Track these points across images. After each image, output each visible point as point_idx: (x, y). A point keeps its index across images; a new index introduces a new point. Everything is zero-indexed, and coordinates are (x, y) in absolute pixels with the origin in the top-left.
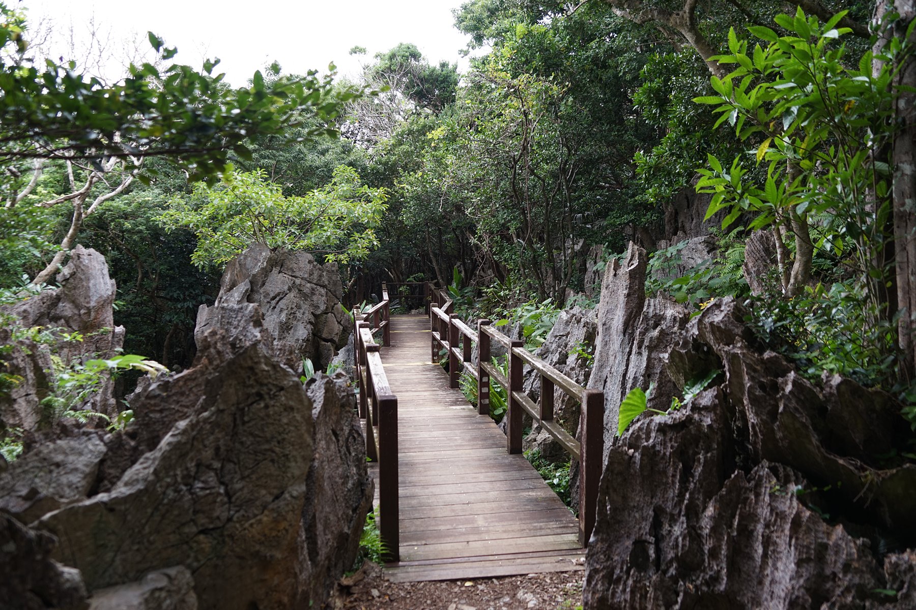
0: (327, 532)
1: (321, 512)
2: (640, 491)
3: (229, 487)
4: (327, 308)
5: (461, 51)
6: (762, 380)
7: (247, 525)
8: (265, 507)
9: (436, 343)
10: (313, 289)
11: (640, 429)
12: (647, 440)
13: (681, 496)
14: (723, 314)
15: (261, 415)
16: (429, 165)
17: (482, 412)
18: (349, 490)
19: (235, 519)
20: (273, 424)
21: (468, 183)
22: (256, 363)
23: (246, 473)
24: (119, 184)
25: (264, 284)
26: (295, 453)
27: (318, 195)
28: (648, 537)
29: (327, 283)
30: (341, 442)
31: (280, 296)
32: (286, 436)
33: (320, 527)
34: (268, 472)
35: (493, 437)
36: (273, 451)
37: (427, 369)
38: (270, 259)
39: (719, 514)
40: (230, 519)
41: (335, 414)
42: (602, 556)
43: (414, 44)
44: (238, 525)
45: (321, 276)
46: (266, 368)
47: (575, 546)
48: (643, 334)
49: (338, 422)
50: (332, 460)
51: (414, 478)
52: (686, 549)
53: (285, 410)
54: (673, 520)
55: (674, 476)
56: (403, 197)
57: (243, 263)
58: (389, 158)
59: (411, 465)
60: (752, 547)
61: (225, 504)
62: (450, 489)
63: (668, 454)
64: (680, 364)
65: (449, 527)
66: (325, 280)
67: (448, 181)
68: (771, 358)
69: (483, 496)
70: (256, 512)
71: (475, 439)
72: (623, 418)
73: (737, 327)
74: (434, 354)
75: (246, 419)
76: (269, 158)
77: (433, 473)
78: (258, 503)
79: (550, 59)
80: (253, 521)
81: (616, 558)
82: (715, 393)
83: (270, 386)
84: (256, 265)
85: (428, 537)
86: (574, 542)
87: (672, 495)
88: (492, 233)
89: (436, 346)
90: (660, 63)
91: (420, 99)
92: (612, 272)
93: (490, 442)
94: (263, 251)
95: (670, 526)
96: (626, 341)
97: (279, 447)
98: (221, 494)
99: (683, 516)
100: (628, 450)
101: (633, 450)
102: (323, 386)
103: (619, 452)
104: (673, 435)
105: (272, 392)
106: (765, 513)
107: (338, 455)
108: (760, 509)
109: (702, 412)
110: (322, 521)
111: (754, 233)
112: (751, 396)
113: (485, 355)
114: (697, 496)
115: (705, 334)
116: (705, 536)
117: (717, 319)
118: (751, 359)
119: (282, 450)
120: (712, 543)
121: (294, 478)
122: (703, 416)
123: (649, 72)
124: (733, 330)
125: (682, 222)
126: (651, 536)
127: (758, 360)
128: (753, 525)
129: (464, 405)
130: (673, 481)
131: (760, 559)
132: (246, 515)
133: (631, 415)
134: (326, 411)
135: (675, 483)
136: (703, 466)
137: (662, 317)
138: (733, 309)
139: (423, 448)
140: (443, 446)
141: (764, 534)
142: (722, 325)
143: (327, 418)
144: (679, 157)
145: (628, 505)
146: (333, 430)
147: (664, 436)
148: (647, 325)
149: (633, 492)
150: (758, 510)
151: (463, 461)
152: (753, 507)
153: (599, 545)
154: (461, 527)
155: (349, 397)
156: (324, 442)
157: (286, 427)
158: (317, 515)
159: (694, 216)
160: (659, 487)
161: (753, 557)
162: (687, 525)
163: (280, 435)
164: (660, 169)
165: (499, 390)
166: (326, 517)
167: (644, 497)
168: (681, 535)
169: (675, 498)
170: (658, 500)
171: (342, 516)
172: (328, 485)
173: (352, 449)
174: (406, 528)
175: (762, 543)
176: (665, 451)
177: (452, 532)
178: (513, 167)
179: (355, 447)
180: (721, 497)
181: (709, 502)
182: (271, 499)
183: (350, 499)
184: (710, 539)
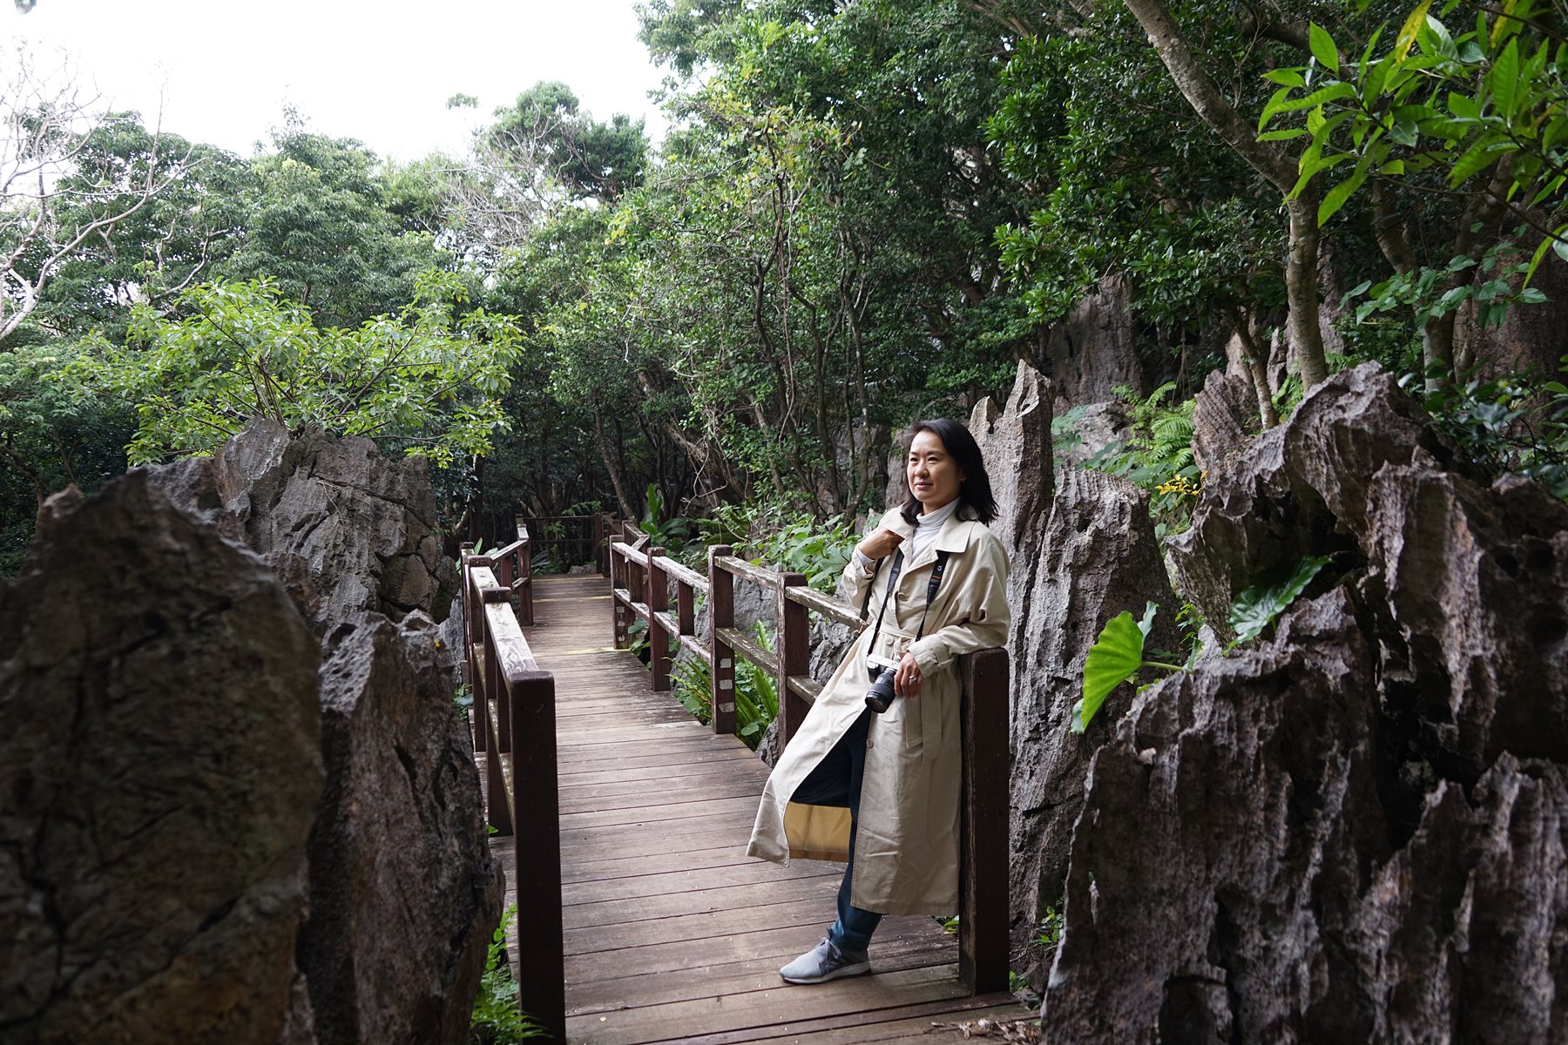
0: (387, 999)
1: (369, 951)
2: (1175, 853)
3: (58, 896)
4: (406, 544)
5: (651, 93)
6: (1502, 544)
8: (175, 948)
9: (622, 610)
10: (378, 508)
11: (1163, 698)
12: (1187, 719)
13: (1296, 856)
14: (1365, 402)
15: (161, 678)
16: (596, 285)
17: (720, 730)
18: (443, 894)
19: (77, 989)
20: (197, 704)
21: (675, 318)
23: (116, 851)
25: (277, 500)
26: (267, 788)
27: (382, 327)
28: (1207, 966)
29: (405, 495)
30: (421, 780)
31: (308, 524)
32: (240, 740)
33: (365, 989)
34: (184, 845)
35: (748, 775)
36: (200, 785)
37: (604, 660)
38: (290, 450)
39: (1415, 897)
40: (60, 992)
41: (405, 710)
42: (1085, 1022)
43: (565, 82)
44: (87, 1008)
45: (392, 482)
46: (176, 546)
47: (954, 992)
48: (1059, 541)
49: (412, 731)
50: (399, 822)
51: (592, 864)
52: (1324, 993)
53: (236, 664)
54: (1272, 918)
55: (1270, 807)
56: (551, 348)
57: (233, 457)
58: (523, 282)
59: (584, 837)
61: (46, 945)
62: (668, 882)
63: (1251, 751)
64: (1228, 550)
65: (673, 966)
66: (401, 488)
67: (637, 311)
68: (1518, 488)
69: (741, 894)
70: (147, 964)
71: (712, 780)
72: (1094, 685)
73: (1405, 430)
74: (618, 633)
75: (114, 691)
76: (292, 277)
77: (633, 851)
78: (152, 937)
79: (821, 84)
80: (136, 992)
81: (1121, 1024)
82: (1343, 602)
83: (189, 597)
84: (261, 461)
85: (630, 992)
86: (948, 982)
87: (1265, 856)
88: (720, 405)
89: (625, 615)
90: (1039, 53)
91: (577, 182)
92: (985, 425)
93: (745, 784)
94: (275, 434)
95: (1266, 936)
96: (1022, 559)
97: (218, 772)
98: (31, 918)
99: (1304, 908)
100: (1139, 752)
101: (1153, 751)
102: (370, 639)
103: (1119, 756)
104: (1262, 704)
105: (195, 615)
106: (1550, 886)
107: (414, 810)
108: (1535, 877)
109: (1318, 648)
110: (371, 973)
111: (1210, 379)
112: (1488, 584)
113: (725, 614)
114: (1341, 854)
115: (1302, 464)
116: (1374, 956)
117: (1350, 415)
118: (1471, 493)
119: (227, 781)
120: (1396, 973)
121: (265, 859)
122: (1323, 657)
123: (1017, 73)
124: (1396, 436)
125: (1062, 381)
126: (1213, 964)
127: (1485, 495)
128: (1511, 921)
129: (682, 720)
130: (1267, 821)
131: (1548, 1014)
132: (114, 974)
133: (1111, 678)
134: (379, 701)
135: (1276, 825)
136: (1349, 778)
137: (1095, 507)
138: (1389, 388)
139: (607, 802)
140: (648, 798)
141: (1556, 944)
142: (1366, 427)
143: (380, 717)
144: (1082, 228)
145: (1146, 889)
146: (399, 749)
147: (1236, 708)
148: (1067, 523)
149: (1156, 854)
150: (1527, 882)
151: (691, 824)
152: (1512, 873)
153: (1075, 993)
154: (701, 963)
155: (439, 674)
156: (374, 777)
157: (238, 712)
158: (356, 959)
159: (1082, 369)
160: (1228, 838)
161: (1522, 1006)
162: (1319, 932)
163: (221, 736)
164: (1043, 255)
165: (748, 689)
166: (383, 962)
167: (1187, 865)
168: (1305, 958)
169: (1278, 865)
170: (1226, 871)
171: (424, 956)
172: (385, 881)
173: (448, 795)
174: (578, 973)
175: (1551, 969)
176: (1242, 745)
177: (682, 976)
178: (757, 282)
179: (456, 790)
180: (1416, 851)
181: (1380, 867)
182: (197, 922)
183: (446, 915)
184: (1390, 964)
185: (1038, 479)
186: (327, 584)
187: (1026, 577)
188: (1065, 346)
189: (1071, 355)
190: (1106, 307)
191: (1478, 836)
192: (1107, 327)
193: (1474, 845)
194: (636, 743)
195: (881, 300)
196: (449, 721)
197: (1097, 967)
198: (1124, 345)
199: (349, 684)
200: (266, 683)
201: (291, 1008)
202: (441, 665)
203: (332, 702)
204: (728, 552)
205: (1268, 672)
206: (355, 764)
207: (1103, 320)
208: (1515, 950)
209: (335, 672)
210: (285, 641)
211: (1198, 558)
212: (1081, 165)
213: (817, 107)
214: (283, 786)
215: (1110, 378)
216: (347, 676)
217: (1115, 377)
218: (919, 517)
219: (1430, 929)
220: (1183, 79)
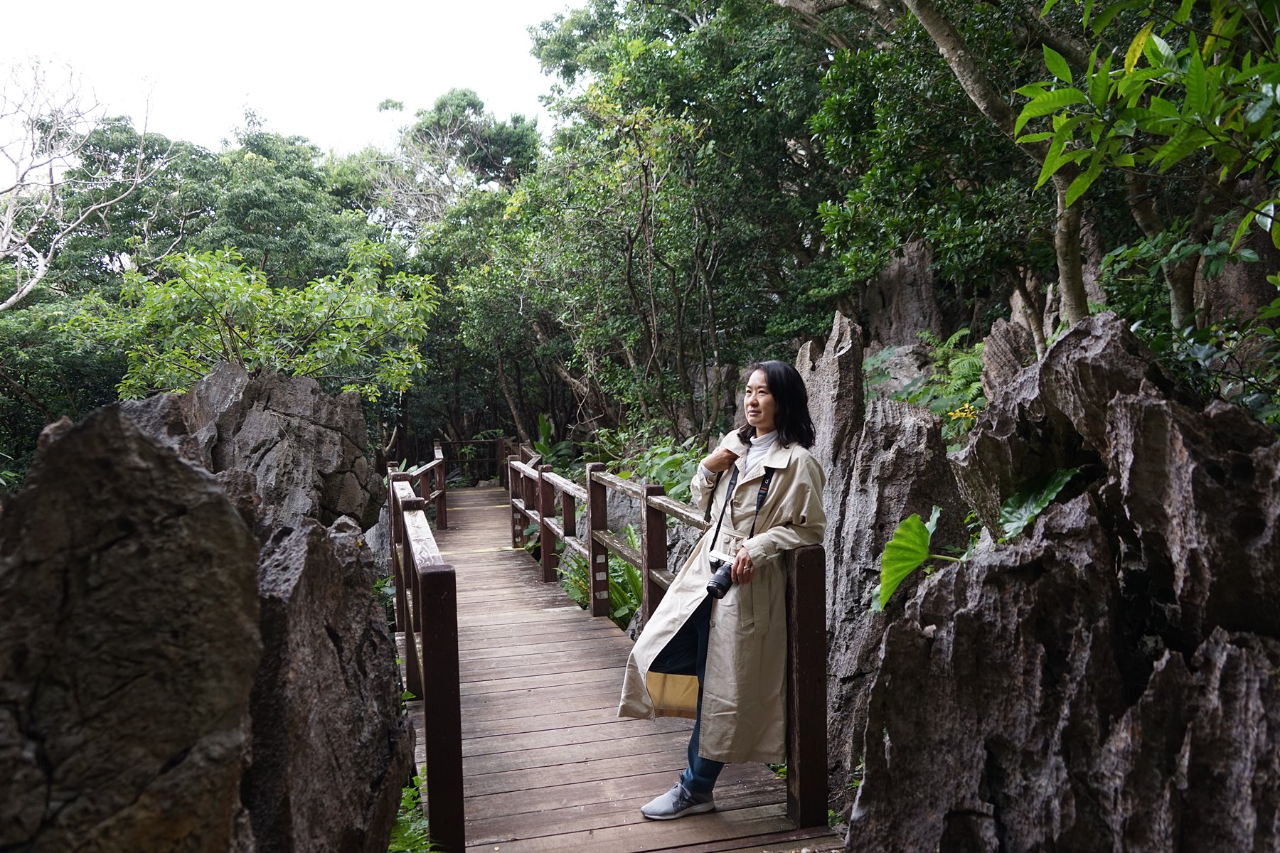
0: (318, 831)
1: (303, 792)
2: (952, 710)
3: (47, 746)
4: (343, 463)
5: (542, 98)
6: (1212, 457)
7: (93, 833)
8: (141, 788)
9: (518, 516)
10: (320, 434)
11: (942, 584)
12: (962, 601)
13: (1049, 713)
14: (1102, 343)
15: (130, 570)
16: (498, 253)
17: (597, 613)
18: (364, 746)
19: (62, 820)
20: (159, 591)
21: (561, 279)
22: (117, 451)
23: (94, 709)
24: (13, 293)
25: (239, 429)
26: (215, 658)
27: (323, 286)
28: (978, 802)
29: (342, 424)
30: (346, 653)
31: (263, 447)
32: (193, 619)
33: (300, 823)
34: (149, 704)
36: (162, 656)
37: (504, 557)
38: (249, 387)
39: (1144, 745)
40: (48, 822)
41: (333, 596)
43: (473, 90)
44: (70, 836)
45: (331, 413)
46: (143, 464)
47: (782, 827)
48: (868, 458)
49: (339, 613)
50: (328, 687)
51: (490, 723)
52: (1072, 823)
53: (190, 559)
54: (1031, 763)
55: (1028, 672)
56: (462, 304)
57: (203, 394)
58: (438, 250)
59: (484, 701)
60: (1224, 811)
61: (37, 785)
62: (552, 737)
63: (1012, 627)
64: (997, 464)
65: (555, 805)
66: (338, 418)
67: (530, 273)
68: (1225, 413)
69: (611, 747)
70: (119, 799)
71: (588, 654)
72: (890, 573)
73: (1135, 366)
74: (515, 534)
75: (93, 581)
76: (252, 246)
77: (524, 712)
78: (122, 778)
79: (678, 89)
80: (109, 822)
82: (1087, 505)
83: (153, 505)
84: (226, 397)
85: (519, 827)
86: (778, 818)
87: (1025, 712)
88: (598, 349)
89: (519, 522)
90: (852, 63)
91: (482, 169)
92: (808, 365)
94: (237, 375)
95: (1025, 778)
96: (839, 473)
97: (175, 645)
98: (25, 762)
99: (1056, 754)
100: (923, 628)
101: (934, 627)
102: (304, 539)
103: (906, 631)
104: (1021, 589)
105: (157, 519)
106: (1252, 736)
107: (341, 677)
108: (1240, 728)
109: (1067, 543)
110: (305, 809)
111: (996, 326)
112: (1200, 490)
113: (599, 519)
114: (1085, 711)
115: (1054, 394)
116: (1112, 793)
117: (1090, 354)
118: (1186, 417)
119: (183, 652)
120: (1130, 807)
121: (214, 715)
122: (1072, 550)
123: (835, 80)
124: (1128, 371)
125: (876, 328)
126: (983, 801)
127: (1198, 418)
128: (1222, 764)
129: (566, 605)
130: (1026, 683)
131: (1251, 840)
132: (92, 808)
133: (903, 568)
134: (312, 589)
135: (1033, 687)
136: (1091, 648)
137: (897, 430)
138: (1122, 332)
139: (504, 672)
140: (537, 669)
141: (1257, 782)
142: (1103, 363)
143: (313, 602)
144: (889, 204)
145: (929, 739)
146: (328, 628)
147: (999, 591)
148: (875, 443)
149: (937, 711)
150: (1234, 732)
151: (571, 690)
152: (1222, 725)
153: (873, 824)
154: (577, 803)
155: (362, 568)
156: (307, 650)
157: (192, 597)
158: (292, 798)
159: (893, 318)
160: (995, 698)
161: (1231, 834)
162: (1068, 773)
163: (178, 617)
164: (858, 226)
165: (620, 580)
166: (315, 801)
167: (962, 720)
168: (1056, 795)
169: (1035, 719)
170: (993, 724)
171: (349, 796)
172: (317, 735)
173: (369, 665)
174: (477, 811)
175: (1253, 803)
176: (1005, 622)
177: (562, 813)
178: (627, 249)
179: (376, 661)
180: (1145, 707)
181: (1116, 720)
182: (159, 767)
183: (367, 763)
184: (1125, 799)
185: (851, 407)
186: (277, 496)
187: (842, 487)
188: (878, 300)
189: (884, 306)
190: (912, 267)
191: (1196, 695)
192: (912, 284)
193: (1192, 702)
194: (528, 624)
195: (729, 263)
196: (370, 605)
197: (890, 803)
198: (927, 298)
199: (287, 575)
200: (215, 574)
201: (236, 837)
202: (364, 561)
203: (273, 590)
204: (603, 469)
205: (1025, 562)
206: (292, 640)
207: (909, 279)
208: (1225, 787)
209: (276, 566)
210: (230, 540)
211: (973, 471)
212: (887, 152)
213: (675, 107)
214: (228, 657)
215: (916, 325)
216: (285, 569)
217: (919, 324)
218: (752, 439)
219: (1157, 771)
220: (968, 83)
